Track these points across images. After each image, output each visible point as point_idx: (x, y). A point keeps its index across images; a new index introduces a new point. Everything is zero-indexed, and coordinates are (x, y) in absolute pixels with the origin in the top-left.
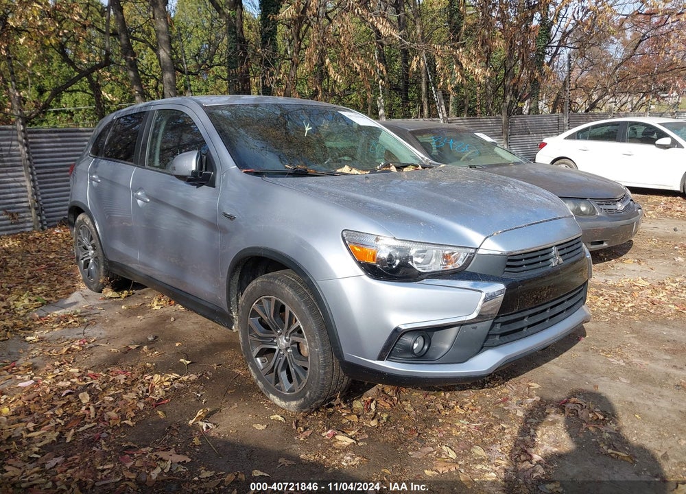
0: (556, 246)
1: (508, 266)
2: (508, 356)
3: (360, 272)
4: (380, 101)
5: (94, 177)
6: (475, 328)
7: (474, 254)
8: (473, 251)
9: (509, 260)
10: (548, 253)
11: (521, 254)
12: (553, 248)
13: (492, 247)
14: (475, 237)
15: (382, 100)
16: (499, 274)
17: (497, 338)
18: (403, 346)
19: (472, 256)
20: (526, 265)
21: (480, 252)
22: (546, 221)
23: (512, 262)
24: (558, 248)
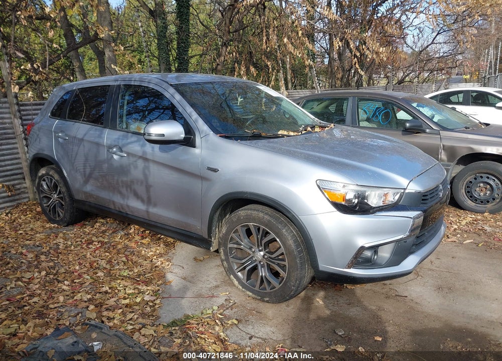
0: (441, 184)
1: (423, 200)
3: (333, 209)
5: (60, 134)
6: (405, 242)
7: (403, 193)
8: (402, 191)
9: (423, 196)
10: (438, 189)
13: (414, 188)
14: (403, 181)
18: (363, 258)
19: (402, 194)
20: (430, 198)
21: (407, 191)
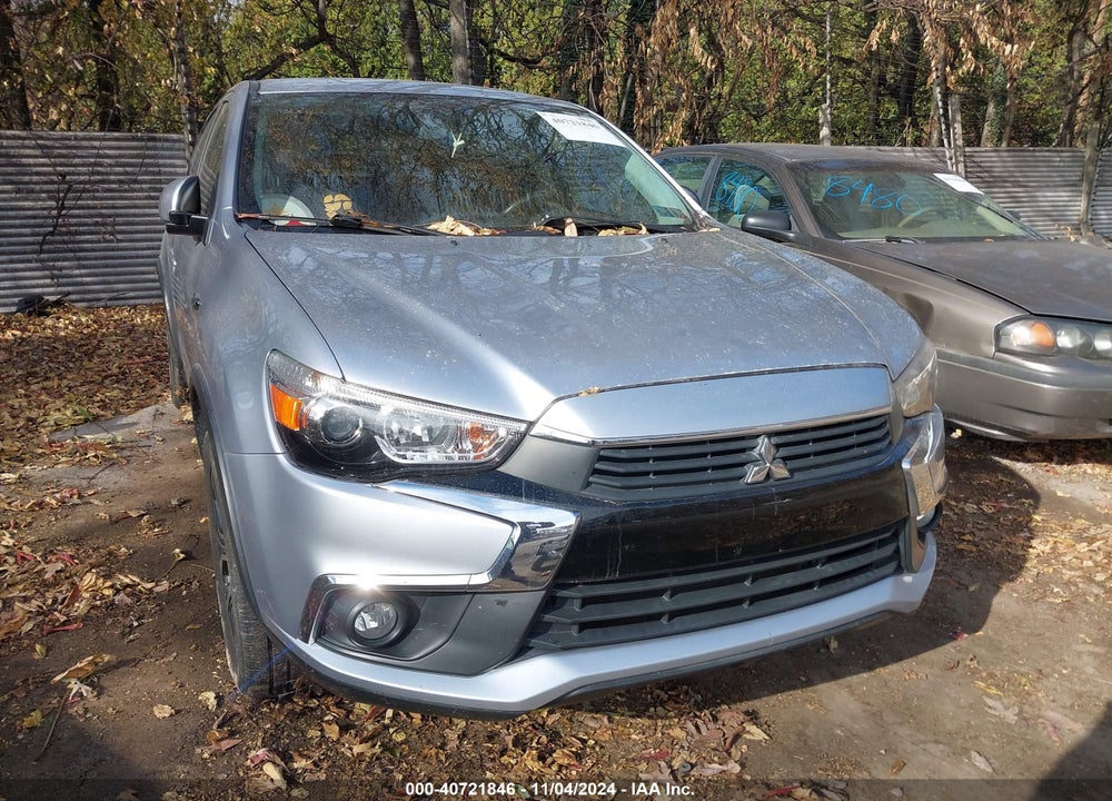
0: (770, 435)
1: (596, 472)
2: (586, 678)
4: (824, 111)
6: (500, 603)
7: (524, 435)
8: (523, 427)
9: (601, 459)
10: (743, 450)
11: (647, 447)
12: (760, 440)
14: (532, 396)
15: (828, 111)
16: (574, 487)
17: (574, 631)
18: (336, 619)
19: (518, 439)
20: (656, 473)
21: (538, 430)
22: (771, 372)
23: (609, 461)
24: (775, 440)
